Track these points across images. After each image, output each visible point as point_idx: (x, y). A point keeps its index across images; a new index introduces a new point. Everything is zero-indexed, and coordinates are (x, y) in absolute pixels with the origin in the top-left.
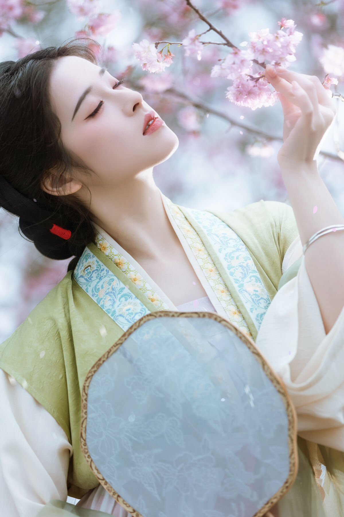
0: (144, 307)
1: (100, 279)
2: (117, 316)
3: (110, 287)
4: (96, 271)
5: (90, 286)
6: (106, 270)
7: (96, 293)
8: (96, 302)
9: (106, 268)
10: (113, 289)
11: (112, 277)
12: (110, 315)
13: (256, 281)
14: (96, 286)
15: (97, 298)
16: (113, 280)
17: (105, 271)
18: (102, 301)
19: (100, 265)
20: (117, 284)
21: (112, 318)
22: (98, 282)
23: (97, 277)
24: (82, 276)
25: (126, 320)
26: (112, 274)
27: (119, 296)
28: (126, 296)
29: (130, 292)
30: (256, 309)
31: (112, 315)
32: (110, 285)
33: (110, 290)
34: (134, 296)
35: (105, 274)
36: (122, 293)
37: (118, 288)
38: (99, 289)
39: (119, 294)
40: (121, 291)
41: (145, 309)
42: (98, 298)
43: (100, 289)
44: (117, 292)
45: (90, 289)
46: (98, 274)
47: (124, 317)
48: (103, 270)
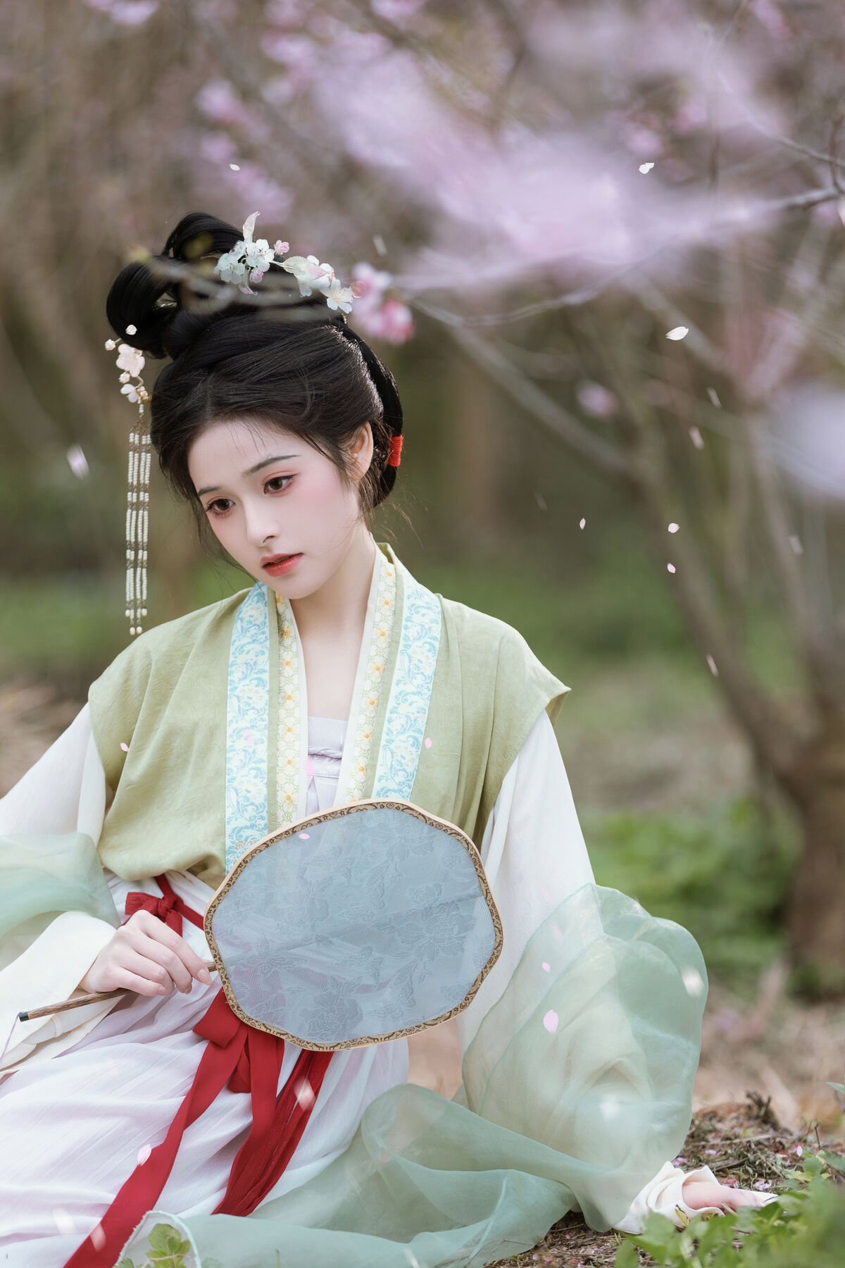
0: (267, 708)
1: (254, 641)
2: (234, 695)
3: (255, 659)
4: (257, 627)
5: (239, 640)
6: (266, 637)
7: (237, 654)
8: (230, 663)
9: (267, 634)
10: (255, 663)
11: (265, 650)
12: (229, 687)
13: (413, 745)
14: (244, 645)
15: (234, 659)
16: (263, 653)
17: (263, 637)
18: (235, 666)
19: (265, 623)
20: (264, 662)
21: (229, 693)
22: (249, 643)
23: (252, 636)
24: (242, 620)
25: (239, 706)
26: (268, 646)
27: (255, 676)
28: (260, 682)
29: (268, 681)
30: (387, 780)
31: (231, 690)
32: (256, 656)
33: (252, 663)
34: (267, 688)
35: (262, 640)
36: (260, 676)
37: (261, 667)
38: (244, 651)
39: (256, 673)
40: (261, 673)
41: (265, 710)
42: (235, 661)
43: (245, 653)
44: (256, 671)
45: (237, 644)
46: (256, 634)
47: (239, 701)
48: (263, 633)
